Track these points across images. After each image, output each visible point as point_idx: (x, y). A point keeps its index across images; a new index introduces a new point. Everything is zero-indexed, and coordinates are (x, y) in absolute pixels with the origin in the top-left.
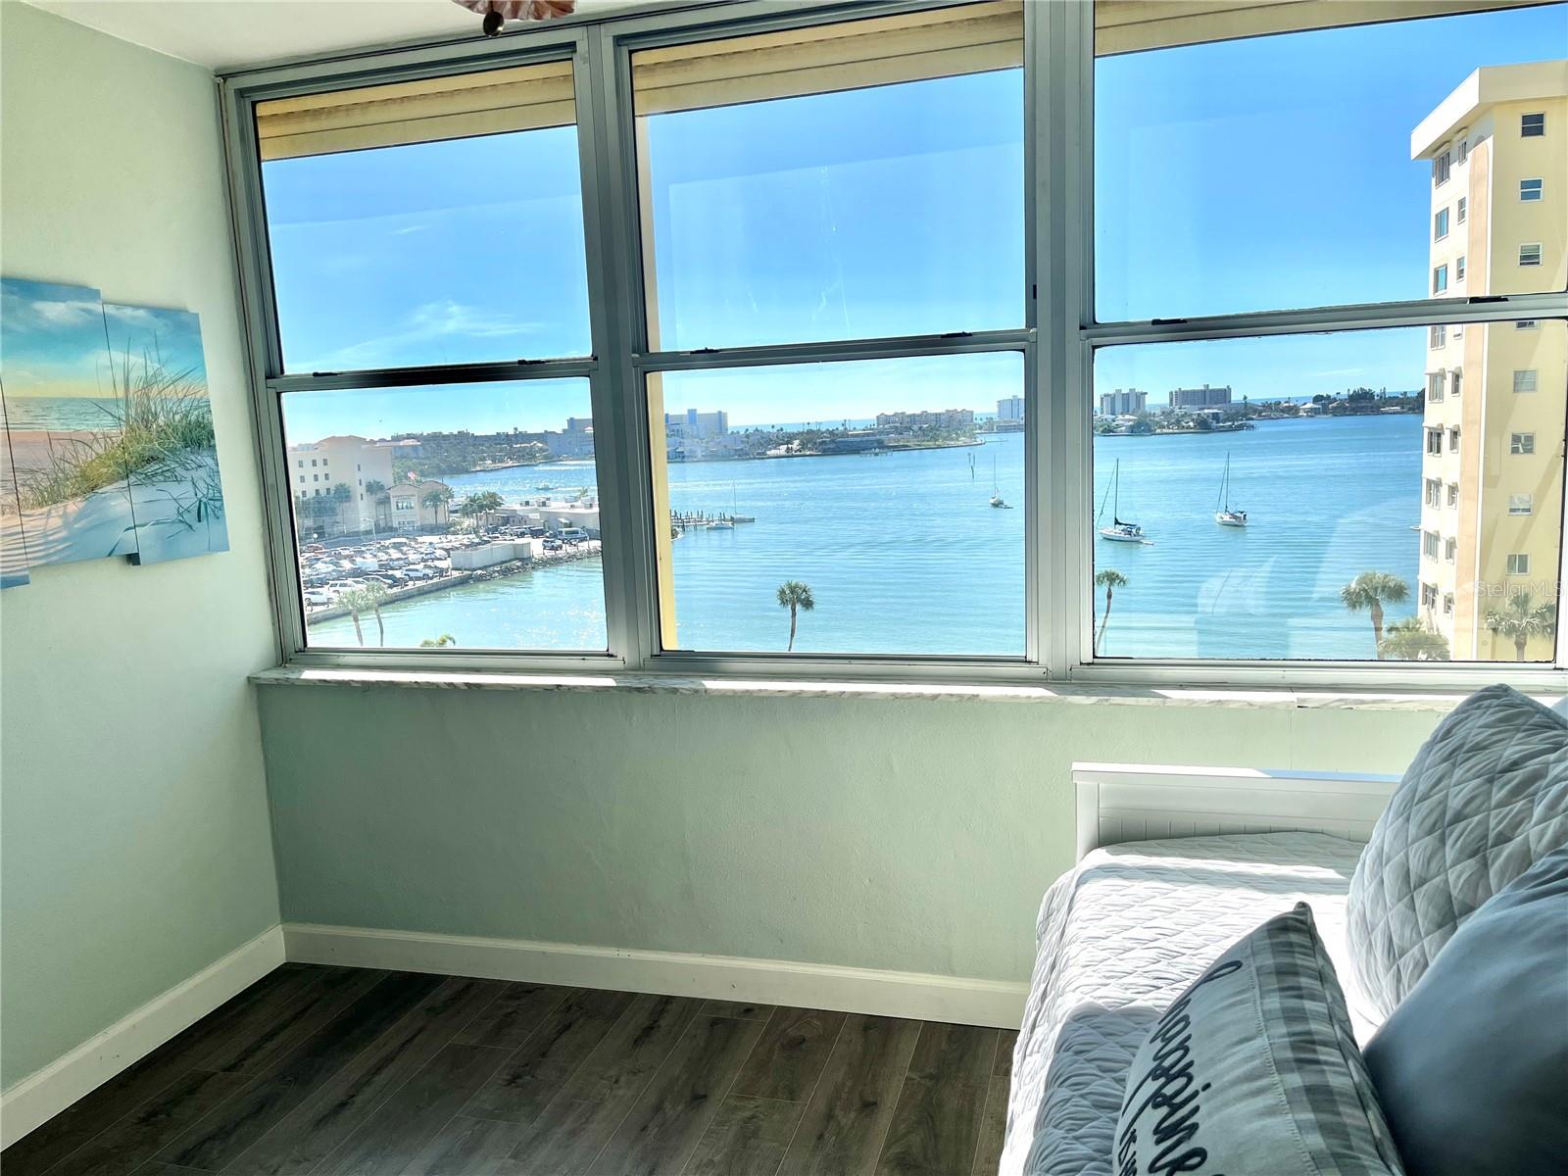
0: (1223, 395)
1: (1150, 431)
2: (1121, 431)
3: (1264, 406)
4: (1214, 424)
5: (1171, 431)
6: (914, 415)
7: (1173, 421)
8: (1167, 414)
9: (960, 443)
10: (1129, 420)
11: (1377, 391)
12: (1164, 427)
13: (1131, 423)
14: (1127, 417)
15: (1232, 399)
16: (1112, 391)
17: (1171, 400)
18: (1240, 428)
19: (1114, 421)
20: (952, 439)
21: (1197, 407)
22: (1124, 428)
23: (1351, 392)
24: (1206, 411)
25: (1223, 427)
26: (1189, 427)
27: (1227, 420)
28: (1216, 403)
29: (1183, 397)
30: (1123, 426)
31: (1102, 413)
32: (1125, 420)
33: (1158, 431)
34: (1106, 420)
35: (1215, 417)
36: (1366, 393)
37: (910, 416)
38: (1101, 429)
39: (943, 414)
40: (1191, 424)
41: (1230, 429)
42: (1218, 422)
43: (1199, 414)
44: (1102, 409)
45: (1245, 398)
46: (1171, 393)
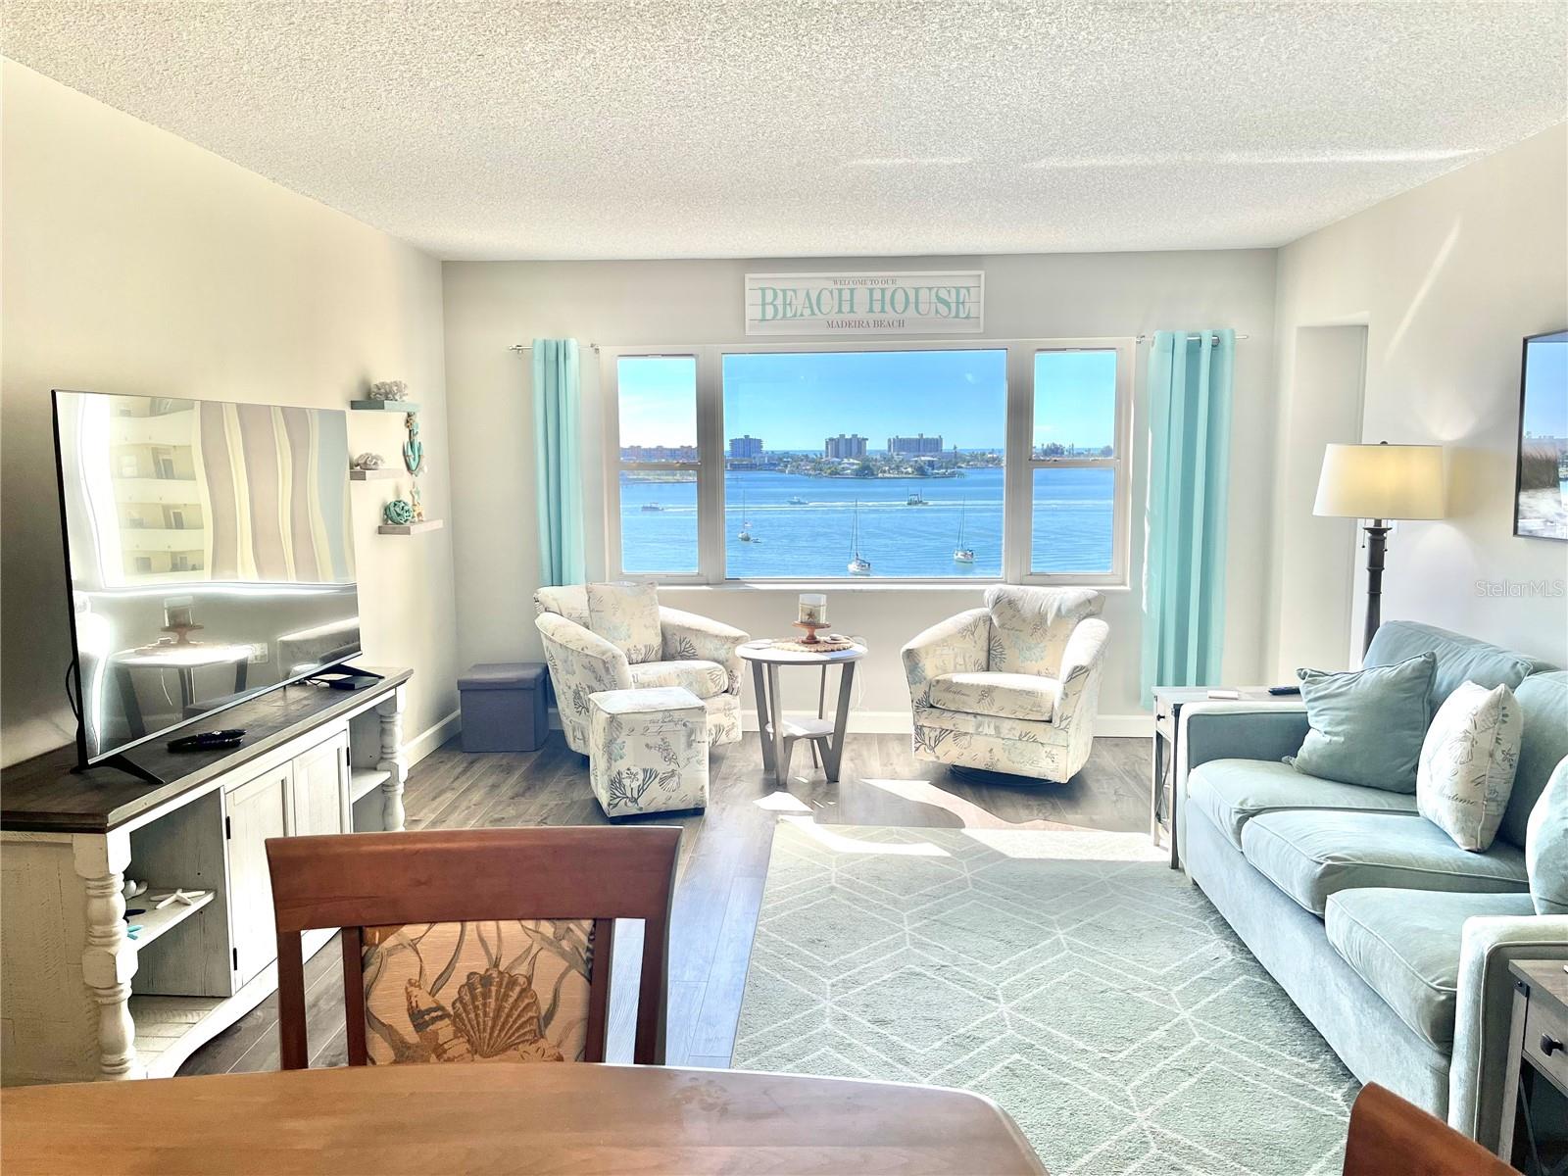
0: (935, 444)
1: (873, 475)
2: (847, 474)
3: (971, 456)
4: (930, 471)
5: (892, 476)
6: (650, 449)
7: (893, 466)
8: (888, 460)
10: (853, 464)
11: (1067, 446)
12: (885, 472)
13: (855, 467)
14: (851, 461)
15: (944, 448)
16: (836, 436)
17: (890, 447)
18: (953, 475)
19: (840, 464)
21: (912, 454)
22: (849, 471)
23: (1045, 447)
24: (923, 458)
25: (937, 474)
26: (907, 473)
27: (941, 467)
28: (930, 451)
29: (900, 444)
30: (848, 469)
31: (827, 456)
32: (851, 463)
33: (880, 475)
34: (833, 463)
35: (931, 464)
36: (1058, 449)
37: (645, 450)
38: (829, 471)
39: (678, 450)
40: (910, 470)
41: (944, 476)
42: (933, 469)
43: (916, 461)
44: (827, 452)
45: (955, 448)
46: (889, 440)
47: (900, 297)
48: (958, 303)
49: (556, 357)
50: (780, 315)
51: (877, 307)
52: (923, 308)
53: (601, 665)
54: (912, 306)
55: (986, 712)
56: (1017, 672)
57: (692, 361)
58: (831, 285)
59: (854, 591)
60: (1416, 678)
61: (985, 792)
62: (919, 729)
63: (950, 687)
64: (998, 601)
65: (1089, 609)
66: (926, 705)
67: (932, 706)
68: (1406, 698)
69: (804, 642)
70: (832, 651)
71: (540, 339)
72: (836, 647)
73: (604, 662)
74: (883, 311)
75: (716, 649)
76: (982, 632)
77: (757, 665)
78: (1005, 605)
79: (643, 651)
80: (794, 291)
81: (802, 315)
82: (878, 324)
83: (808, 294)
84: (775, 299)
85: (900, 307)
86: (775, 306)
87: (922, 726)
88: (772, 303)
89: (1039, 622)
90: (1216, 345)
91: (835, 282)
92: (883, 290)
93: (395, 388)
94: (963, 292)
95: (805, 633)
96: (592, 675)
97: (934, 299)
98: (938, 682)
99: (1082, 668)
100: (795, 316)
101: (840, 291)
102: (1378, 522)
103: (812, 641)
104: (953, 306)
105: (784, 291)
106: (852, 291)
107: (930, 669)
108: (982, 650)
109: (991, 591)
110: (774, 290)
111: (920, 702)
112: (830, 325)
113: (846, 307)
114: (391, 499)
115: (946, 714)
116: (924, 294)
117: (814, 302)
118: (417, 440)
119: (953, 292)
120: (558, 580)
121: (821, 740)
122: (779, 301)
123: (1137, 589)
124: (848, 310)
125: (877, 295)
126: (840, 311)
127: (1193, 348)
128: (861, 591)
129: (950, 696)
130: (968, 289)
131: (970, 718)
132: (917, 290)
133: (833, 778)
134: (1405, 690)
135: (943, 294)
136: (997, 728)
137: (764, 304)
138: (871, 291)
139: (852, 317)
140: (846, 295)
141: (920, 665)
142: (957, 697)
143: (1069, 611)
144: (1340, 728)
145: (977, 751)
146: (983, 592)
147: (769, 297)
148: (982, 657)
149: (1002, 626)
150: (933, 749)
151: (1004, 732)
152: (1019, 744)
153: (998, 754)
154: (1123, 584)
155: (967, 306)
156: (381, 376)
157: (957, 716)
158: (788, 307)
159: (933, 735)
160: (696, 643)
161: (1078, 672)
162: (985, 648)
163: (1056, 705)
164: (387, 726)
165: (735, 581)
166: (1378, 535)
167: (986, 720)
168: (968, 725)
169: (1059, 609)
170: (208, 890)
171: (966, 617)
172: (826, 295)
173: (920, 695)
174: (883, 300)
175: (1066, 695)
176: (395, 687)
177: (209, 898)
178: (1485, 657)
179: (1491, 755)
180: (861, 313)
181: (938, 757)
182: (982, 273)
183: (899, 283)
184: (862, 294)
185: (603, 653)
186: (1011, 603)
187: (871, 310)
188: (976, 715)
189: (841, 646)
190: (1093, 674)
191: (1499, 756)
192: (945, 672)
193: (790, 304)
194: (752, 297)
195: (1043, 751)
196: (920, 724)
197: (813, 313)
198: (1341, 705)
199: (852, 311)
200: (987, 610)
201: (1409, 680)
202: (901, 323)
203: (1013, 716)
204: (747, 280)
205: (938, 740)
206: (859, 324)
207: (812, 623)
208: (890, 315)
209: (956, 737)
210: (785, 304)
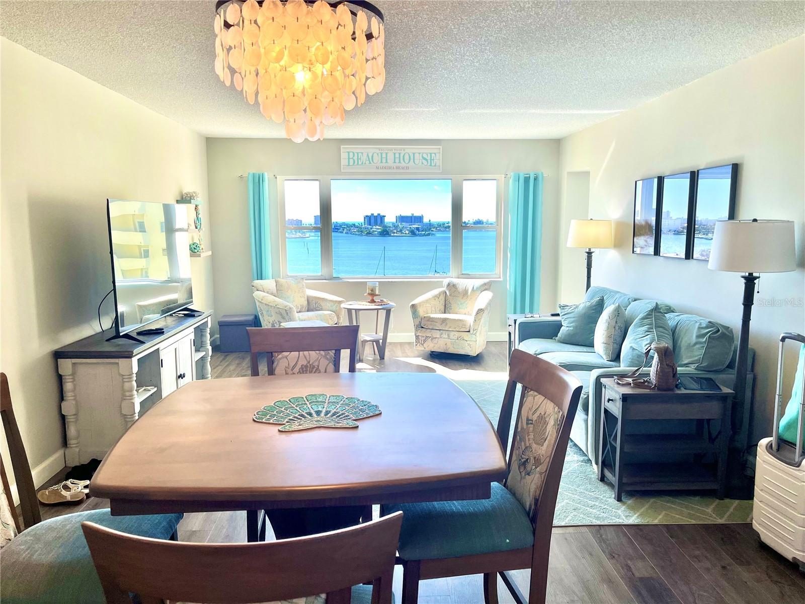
0: (419, 219)
1: (388, 234)
2: (375, 234)
3: (438, 225)
4: (417, 232)
5: (398, 235)
7: (399, 230)
8: (396, 227)
9: (298, 236)
10: (378, 229)
11: (485, 221)
12: (394, 233)
13: (379, 230)
14: (377, 227)
15: (424, 221)
16: (369, 214)
17: (397, 220)
18: (429, 235)
19: (371, 229)
20: (293, 234)
21: (408, 224)
22: (376, 233)
23: (474, 221)
24: (414, 226)
25: (421, 234)
26: (406, 234)
27: (423, 231)
28: (417, 223)
29: (402, 219)
30: (376, 231)
31: (365, 225)
32: (377, 229)
33: (392, 235)
34: (368, 228)
35: (418, 229)
36: (480, 221)
38: (366, 232)
40: (407, 232)
41: (424, 235)
42: (419, 232)
43: (410, 228)
44: (365, 223)
45: (430, 221)
46: (397, 217)
47: (407, 157)
48: (431, 160)
49: (258, 181)
50: (356, 163)
51: (397, 161)
52: (417, 162)
53: (285, 311)
54: (412, 161)
55: (444, 329)
56: (456, 314)
57: (318, 183)
58: (378, 151)
59: (389, 282)
60: (596, 305)
61: (444, 361)
62: (417, 337)
63: (430, 319)
64: (449, 285)
65: (486, 287)
66: (420, 327)
67: (422, 327)
68: (593, 313)
69: (369, 302)
70: (381, 305)
71: (251, 173)
72: (383, 304)
73: (286, 310)
74: (400, 162)
75: (331, 306)
76: (442, 297)
77: (349, 311)
78: (452, 286)
79: (300, 308)
80: (362, 153)
81: (365, 164)
82: (398, 168)
83: (368, 155)
84: (354, 157)
85: (407, 161)
86: (354, 159)
87: (418, 336)
88: (352, 158)
89: (465, 293)
90: (536, 179)
91: (379, 150)
92: (400, 154)
93: (194, 195)
94: (433, 155)
95: (370, 298)
96: (280, 316)
97: (421, 158)
98: (425, 317)
99: (482, 309)
100: (362, 164)
101: (381, 153)
102: (590, 249)
103: (373, 301)
104: (429, 161)
105: (358, 153)
106: (386, 153)
107: (421, 312)
108: (442, 305)
109: (446, 281)
110: (353, 153)
111: (417, 326)
112: (377, 168)
113: (384, 161)
114: (191, 242)
115: (428, 330)
116: (417, 156)
117: (370, 158)
118: (200, 216)
119: (429, 155)
120: (260, 277)
121: (377, 342)
122: (355, 158)
123: (505, 280)
124: (385, 161)
125: (397, 156)
126: (382, 162)
127: (527, 180)
128: (392, 282)
129: (430, 323)
130: (435, 154)
131: (438, 331)
132: (414, 154)
133: (382, 357)
134: (593, 310)
135: (425, 156)
136: (448, 335)
137: (349, 159)
138: (395, 154)
139: (386, 165)
140: (384, 155)
141: (417, 311)
142: (432, 323)
143: (477, 288)
144: (572, 325)
145: (441, 344)
146: (442, 282)
147: (351, 155)
148: (443, 307)
149: (450, 295)
150: (423, 345)
151: (451, 336)
152: (457, 341)
153: (449, 345)
154: (500, 278)
155: (435, 161)
156: (188, 189)
157: (432, 331)
158: (359, 160)
159: (423, 339)
160: (323, 304)
161: (480, 311)
162: (444, 304)
163: (471, 325)
164: (203, 333)
165: (338, 278)
166: (590, 254)
167: (444, 332)
168: (437, 334)
169: (473, 288)
170: (155, 387)
171: (436, 291)
172: (375, 155)
173: (417, 323)
174: (400, 158)
175: (475, 320)
176: (207, 317)
177: (156, 389)
178: (620, 297)
179: (614, 327)
180: (390, 162)
181: (425, 348)
182: (441, 147)
183: (407, 151)
184: (390, 156)
185: (286, 307)
186: (454, 286)
187: (395, 162)
188: (440, 330)
189: (385, 303)
190: (486, 312)
191: (617, 328)
192: (427, 314)
193: (360, 159)
194: (344, 155)
195: (466, 343)
196: (417, 335)
197: (370, 163)
198: (572, 316)
199: (387, 162)
200: (444, 289)
201: (595, 306)
202: (408, 168)
203: (455, 330)
204: (341, 148)
205: (425, 341)
206: (390, 168)
207: (373, 294)
208: (403, 164)
209: (432, 339)
210: (358, 159)
